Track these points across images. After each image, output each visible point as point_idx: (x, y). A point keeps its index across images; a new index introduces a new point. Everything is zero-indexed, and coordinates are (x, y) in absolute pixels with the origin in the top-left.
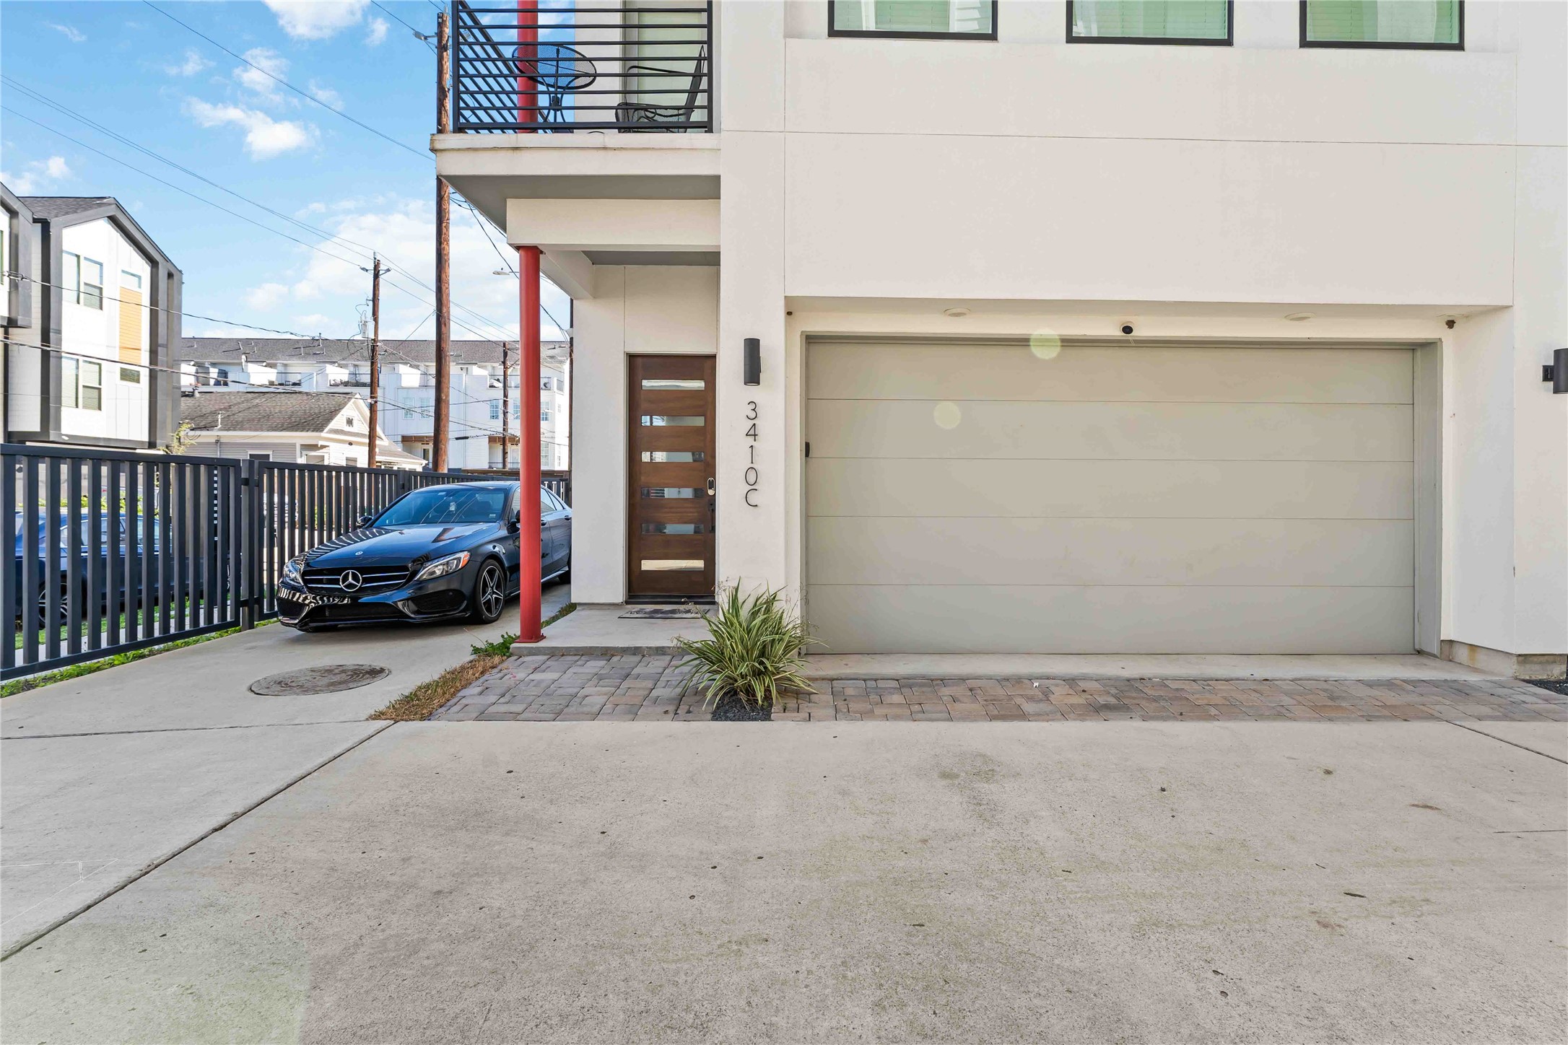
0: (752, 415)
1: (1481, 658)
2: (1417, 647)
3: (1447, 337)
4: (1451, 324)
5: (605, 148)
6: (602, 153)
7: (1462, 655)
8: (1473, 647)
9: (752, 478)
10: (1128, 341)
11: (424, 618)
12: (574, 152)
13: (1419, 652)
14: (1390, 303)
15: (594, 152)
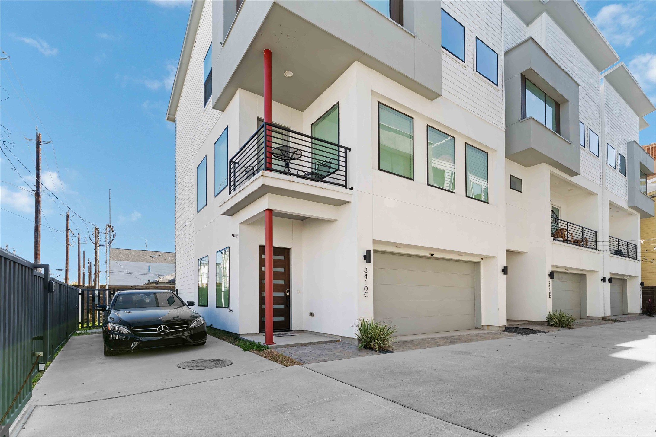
0: (366, 271)
1: (490, 328)
2: (476, 327)
3: (482, 261)
4: (482, 259)
5: (320, 187)
6: (319, 189)
7: (486, 328)
8: (488, 326)
9: (366, 289)
10: (431, 257)
11: (197, 342)
12: (310, 186)
13: (476, 328)
14: (483, 254)
15: (316, 188)
